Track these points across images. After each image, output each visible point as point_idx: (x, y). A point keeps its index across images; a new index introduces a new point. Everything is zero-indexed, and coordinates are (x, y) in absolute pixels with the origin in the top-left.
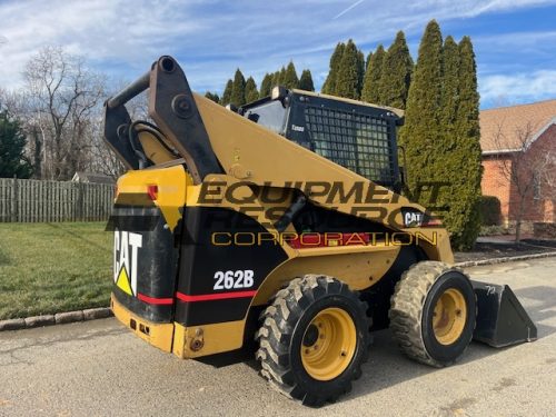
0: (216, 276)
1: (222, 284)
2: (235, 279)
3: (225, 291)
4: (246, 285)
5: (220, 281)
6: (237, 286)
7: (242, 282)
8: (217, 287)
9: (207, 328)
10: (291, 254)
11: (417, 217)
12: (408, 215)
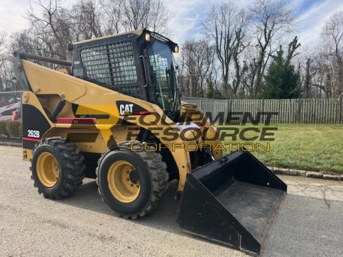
7: (36, 135)
9: (27, 150)
10: (52, 125)
11: (129, 107)
12: (122, 106)
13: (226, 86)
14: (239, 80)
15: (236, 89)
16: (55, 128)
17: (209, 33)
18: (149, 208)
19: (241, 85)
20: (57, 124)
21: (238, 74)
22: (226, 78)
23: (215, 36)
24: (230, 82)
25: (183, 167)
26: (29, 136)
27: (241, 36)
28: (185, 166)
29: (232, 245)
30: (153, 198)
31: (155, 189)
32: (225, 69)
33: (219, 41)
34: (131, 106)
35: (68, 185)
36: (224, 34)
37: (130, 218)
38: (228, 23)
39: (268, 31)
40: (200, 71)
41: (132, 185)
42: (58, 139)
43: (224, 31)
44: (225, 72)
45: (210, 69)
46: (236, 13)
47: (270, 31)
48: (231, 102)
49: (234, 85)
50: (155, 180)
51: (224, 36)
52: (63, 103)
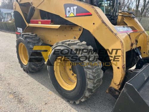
4: (21, 32)
10: (28, 25)
11: (74, 9)
12: (68, 8)
13: (137, 11)
14: (144, 8)
15: (142, 13)
16: (28, 26)
18: (83, 100)
19: (145, 10)
20: (29, 24)
21: (145, 5)
22: (137, 6)
24: (140, 9)
25: (118, 68)
26: (18, 31)
28: (121, 67)
30: (87, 94)
31: (89, 87)
32: (138, 2)
34: (75, 8)
35: (33, 66)
40: (124, 3)
42: (29, 34)
44: (137, 3)
45: (129, 2)
48: (141, 19)
49: (141, 10)
50: (90, 79)
52: (33, 9)
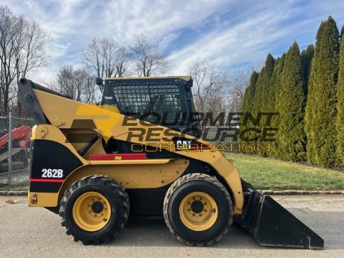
0: (43, 171)
1: (46, 175)
2: (53, 173)
3: (47, 178)
4: (59, 176)
5: (45, 173)
6: (54, 176)
7: (57, 175)
8: (43, 176)
9: (39, 194)
10: (85, 162)
17: (89, 64)
23: (97, 68)
25: (239, 192)
27: (122, 71)
29: (303, 247)
33: (101, 72)
36: (105, 66)
37: (205, 245)
38: (109, 57)
39: (146, 71)
41: (194, 215)
43: (105, 64)
46: (117, 49)
47: (148, 71)
51: (105, 68)
